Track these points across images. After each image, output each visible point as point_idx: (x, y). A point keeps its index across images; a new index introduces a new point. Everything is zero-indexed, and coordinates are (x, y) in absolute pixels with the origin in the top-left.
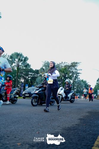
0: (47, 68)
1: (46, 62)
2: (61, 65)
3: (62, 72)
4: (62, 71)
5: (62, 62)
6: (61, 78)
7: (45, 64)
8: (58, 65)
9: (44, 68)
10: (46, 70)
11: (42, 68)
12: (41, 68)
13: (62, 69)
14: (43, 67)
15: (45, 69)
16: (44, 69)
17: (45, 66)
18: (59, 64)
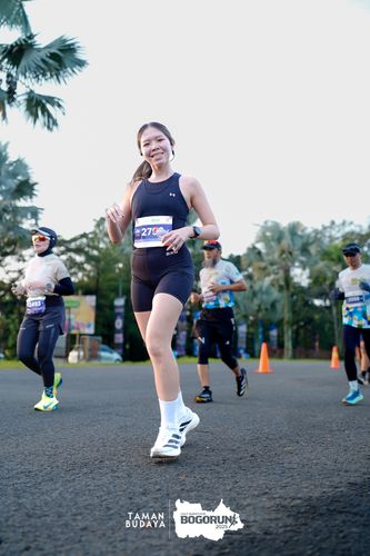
0: (271, 247)
1: (270, 224)
2: (327, 234)
3: (333, 260)
4: (334, 256)
5: (333, 223)
6: (328, 283)
7: (264, 234)
8: (316, 232)
9: (260, 246)
10: (268, 254)
11: (254, 248)
12: (249, 249)
13: (333, 250)
14: (257, 242)
15: (263, 251)
16: (259, 253)
17: (263, 238)
18: (320, 228)
